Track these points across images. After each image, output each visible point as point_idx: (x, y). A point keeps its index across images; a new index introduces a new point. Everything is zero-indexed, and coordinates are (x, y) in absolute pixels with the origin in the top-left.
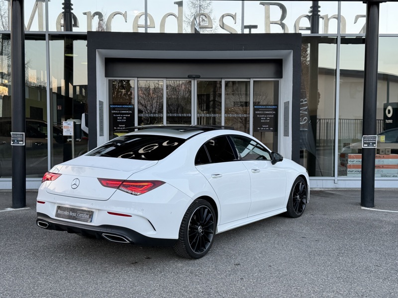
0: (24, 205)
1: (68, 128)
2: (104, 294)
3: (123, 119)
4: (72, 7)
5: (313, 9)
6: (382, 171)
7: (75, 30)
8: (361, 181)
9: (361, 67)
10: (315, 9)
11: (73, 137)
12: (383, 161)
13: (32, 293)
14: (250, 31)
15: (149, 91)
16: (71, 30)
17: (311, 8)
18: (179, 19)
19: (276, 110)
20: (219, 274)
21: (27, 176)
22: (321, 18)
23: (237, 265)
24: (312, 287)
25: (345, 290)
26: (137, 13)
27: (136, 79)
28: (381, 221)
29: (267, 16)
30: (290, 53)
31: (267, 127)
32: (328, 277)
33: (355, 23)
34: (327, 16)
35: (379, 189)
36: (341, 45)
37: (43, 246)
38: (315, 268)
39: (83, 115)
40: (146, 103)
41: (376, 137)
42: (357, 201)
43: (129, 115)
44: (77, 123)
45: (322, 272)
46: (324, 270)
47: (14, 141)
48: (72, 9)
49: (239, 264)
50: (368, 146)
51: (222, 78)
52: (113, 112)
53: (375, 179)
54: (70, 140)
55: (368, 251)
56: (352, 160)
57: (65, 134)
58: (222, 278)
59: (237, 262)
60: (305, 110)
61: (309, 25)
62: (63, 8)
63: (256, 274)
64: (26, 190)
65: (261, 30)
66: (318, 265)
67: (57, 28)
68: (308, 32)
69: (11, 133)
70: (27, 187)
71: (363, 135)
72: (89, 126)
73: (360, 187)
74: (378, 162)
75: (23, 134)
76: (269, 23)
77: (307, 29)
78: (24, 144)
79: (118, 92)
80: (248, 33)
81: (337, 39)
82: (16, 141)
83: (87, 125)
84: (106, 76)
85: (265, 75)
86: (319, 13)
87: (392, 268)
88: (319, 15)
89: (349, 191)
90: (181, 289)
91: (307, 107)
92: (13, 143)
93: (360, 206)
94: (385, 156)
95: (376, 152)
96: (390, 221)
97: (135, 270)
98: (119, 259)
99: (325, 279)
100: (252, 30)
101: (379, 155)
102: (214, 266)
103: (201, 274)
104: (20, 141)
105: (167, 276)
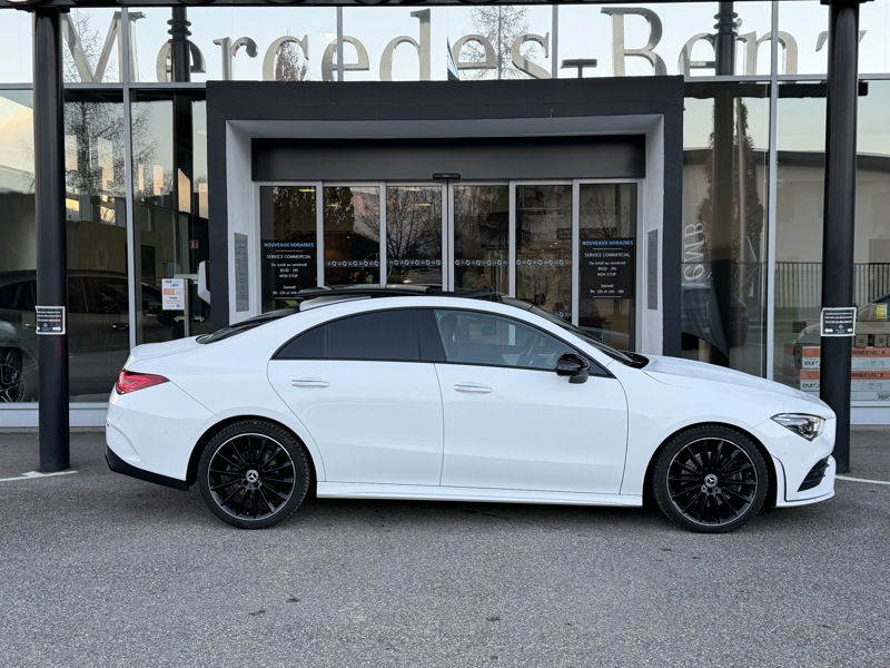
0: (64, 463)
1: (173, 294)
3: (291, 272)
4: (189, 28)
5: (721, 21)
6: (881, 385)
7: (197, 79)
9: (819, 145)
10: (726, 21)
11: (186, 313)
12: (882, 363)
14: (580, 73)
16: (187, 79)
17: (716, 17)
18: (424, 50)
19: (632, 250)
20: (443, 644)
21: (71, 397)
22: (739, 39)
23: (492, 620)
26: (330, 38)
27: (320, 183)
28: (859, 509)
29: (618, 40)
30: (659, 120)
31: (611, 289)
33: (818, 50)
34: (754, 34)
35: (870, 428)
36: (779, 100)
37: (70, 565)
38: (675, 631)
39: (202, 265)
41: (853, 311)
43: (306, 265)
44: (192, 282)
45: (689, 642)
46: (696, 636)
47: (41, 324)
48: (190, 34)
49: (498, 619)
50: (834, 332)
51: (509, 180)
52: (269, 257)
53: (852, 404)
54: (181, 318)
55: (810, 587)
56: (811, 360)
57: (166, 306)
58: (447, 656)
59: (494, 612)
61: (712, 57)
62: (170, 32)
63: (531, 646)
64: (71, 430)
65: (604, 70)
66: (684, 623)
67: (159, 76)
68: (711, 73)
69: (37, 307)
70: (72, 423)
71: (823, 306)
72: (212, 288)
74: (857, 363)
75: (61, 310)
76: (621, 53)
77: (709, 65)
78: (64, 333)
80: (576, 76)
81: (769, 86)
82: (45, 325)
83: (208, 288)
84: (255, 178)
85: (607, 170)
86: (735, 30)
88: (736, 34)
91: (702, 243)
92: (40, 331)
94: (887, 350)
95: (866, 342)
96: (880, 507)
97: (254, 631)
98: (227, 602)
99: (691, 661)
100: (584, 69)
101: (871, 348)
102: (437, 623)
103: (403, 642)
104: (54, 324)
105: (322, 648)
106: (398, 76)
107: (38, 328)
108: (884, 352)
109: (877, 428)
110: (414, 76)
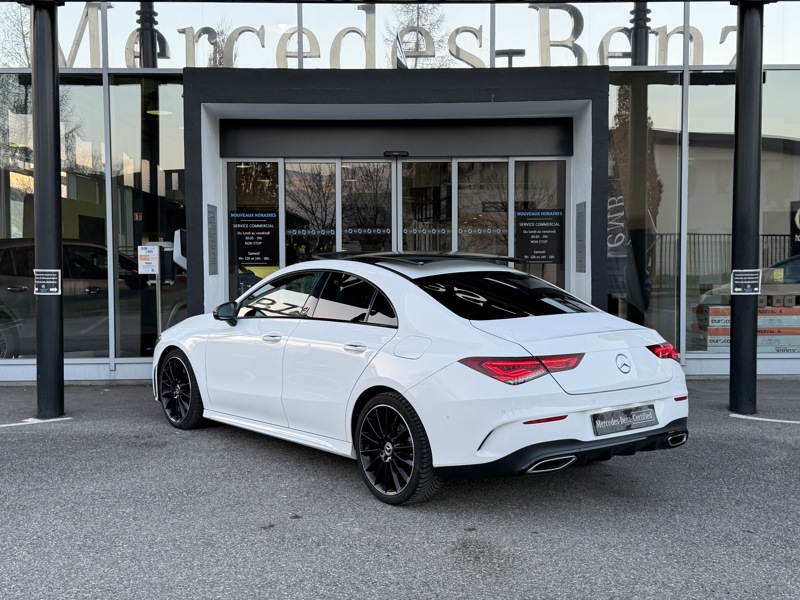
0: (60, 412)
1: (148, 259)
2: (204, 588)
3: (255, 240)
4: (156, 18)
5: (637, 16)
6: (778, 340)
7: (163, 65)
8: (728, 362)
9: (728, 128)
10: (640, 17)
11: (158, 277)
12: (780, 321)
13: (65, 585)
14: (510, 62)
15: (320, 180)
16: (154, 65)
17: (632, 13)
18: (369, 39)
19: (561, 220)
20: (432, 549)
21: (65, 354)
22: (652, 32)
23: (470, 530)
24: (615, 575)
25: (680, 579)
26: (284, 28)
27: (282, 160)
28: (768, 442)
29: (545, 32)
30: (587, 105)
31: (542, 254)
32: (648, 554)
33: (721, 43)
34: (665, 28)
35: (771, 377)
36: (690, 87)
37: (92, 493)
38: (624, 536)
39: (177, 233)
40: (314, 205)
41: (758, 273)
42: (723, 402)
44: (166, 250)
45: (638, 544)
46: (643, 540)
47: (39, 286)
48: (156, 23)
49: (473, 529)
50: (743, 291)
51: (451, 157)
52: (235, 226)
53: (758, 356)
54: (153, 282)
55: (733, 502)
56: (717, 318)
57: (142, 270)
58: (437, 557)
59: (470, 525)
60: (619, 220)
61: (628, 48)
62: (138, 21)
63: (506, 549)
64: (65, 383)
65: (530, 60)
66: (631, 531)
67: (127, 60)
68: (627, 63)
69: (35, 270)
70: (66, 377)
71: (733, 268)
72: (187, 254)
73: (728, 373)
74: (763, 321)
75: (57, 273)
76: (547, 44)
77: (625, 55)
78: (60, 293)
79: (256, 184)
80: (506, 66)
81: (682, 74)
82: (43, 286)
83: (184, 253)
84: (223, 155)
85: (538, 150)
86: (648, 24)
87: (779, 537)
88: (649, 28)
89: (709, 380)
90: (355, 578)
91: (622, 214)
92: (39, 291)
93: (727, 412)
94: (784, 309)
95: (765, 302)
96: (785, 441)
97: (269, 540)
98: (239, 519)
99: (641, 558)
100: (514, 59)
101: (769, 307)
102: (423, 533)
103: (397, 548)
104: (51, 286)
105: (330, 552)
106: (346, 64)
107: (36, 289)
108: (781, 311)
109: (777, 377)
110: (360, 64)
